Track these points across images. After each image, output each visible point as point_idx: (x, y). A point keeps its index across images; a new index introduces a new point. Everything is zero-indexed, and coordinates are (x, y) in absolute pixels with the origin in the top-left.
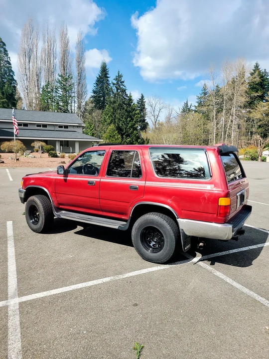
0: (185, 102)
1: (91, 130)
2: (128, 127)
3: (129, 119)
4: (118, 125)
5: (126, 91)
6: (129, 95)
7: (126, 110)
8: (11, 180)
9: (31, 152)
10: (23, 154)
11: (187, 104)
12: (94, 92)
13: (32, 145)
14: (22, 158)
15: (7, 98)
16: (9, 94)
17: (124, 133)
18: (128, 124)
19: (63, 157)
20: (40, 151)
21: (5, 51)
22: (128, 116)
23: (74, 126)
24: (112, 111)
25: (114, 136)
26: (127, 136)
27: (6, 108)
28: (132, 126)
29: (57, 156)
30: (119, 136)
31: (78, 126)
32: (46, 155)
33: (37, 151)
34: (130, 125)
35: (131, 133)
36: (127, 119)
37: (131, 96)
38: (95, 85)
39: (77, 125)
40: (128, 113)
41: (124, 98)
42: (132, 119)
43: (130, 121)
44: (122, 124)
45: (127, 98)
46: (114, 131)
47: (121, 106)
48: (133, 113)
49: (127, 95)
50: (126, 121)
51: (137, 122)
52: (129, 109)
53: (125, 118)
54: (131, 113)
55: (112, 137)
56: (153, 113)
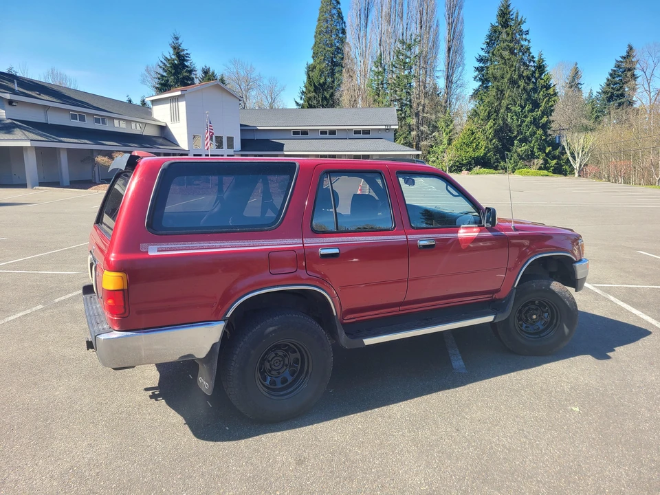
5: (531, 50)
6: (536, 59)
12: (481, 60)
15: (315, 91)
16: (320, 84)
17: (516, 137)
18: (526, 117)
21: (340, 12)
22: (527, 100)
23: (380, 129)
25: (472, 142)
26: (521, 141)
28: (535, 122)
31: (385, 129)
34: (528, 119)
35: (531, 136)
36: (523, 108)
37: (541, 60)
38: (484, 46)
40: (528, 94)
41: (525, 64)
42: (536, 105)
43: (531, 111)
44: (512, 118)
45: (532, 64)
46: (473, 134)
47: (513, 83)
48: (542, 93)
49: (533, 57)
50: (521, 112)
51: (548, 112)
52: (531, 86)
53: (521, 106)
54: (536, 96)
55: (467, 145)
56: (646, 86)
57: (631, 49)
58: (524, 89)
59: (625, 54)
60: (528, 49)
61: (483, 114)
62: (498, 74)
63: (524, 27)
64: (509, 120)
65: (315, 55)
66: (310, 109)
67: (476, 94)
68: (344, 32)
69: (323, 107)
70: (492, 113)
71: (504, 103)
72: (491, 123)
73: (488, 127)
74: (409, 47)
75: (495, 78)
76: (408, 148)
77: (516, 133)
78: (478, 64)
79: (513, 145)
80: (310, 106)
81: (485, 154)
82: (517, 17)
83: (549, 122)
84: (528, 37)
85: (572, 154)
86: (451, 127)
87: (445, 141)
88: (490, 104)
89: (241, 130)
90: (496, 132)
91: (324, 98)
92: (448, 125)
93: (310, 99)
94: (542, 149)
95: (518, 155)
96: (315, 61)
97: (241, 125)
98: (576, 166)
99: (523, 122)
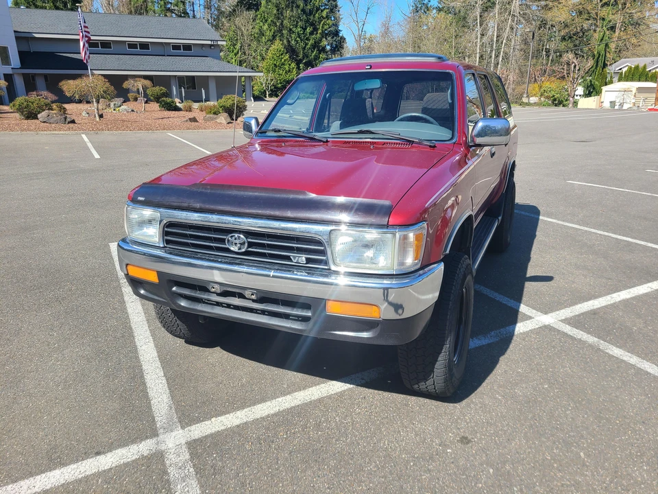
1: (236, 55)
2: (308, 46)
3: (309, 30)
4: (289, 42)
7: (303, 10)
8: (97, 156)
9: (124, 102)
10: (109, 105)
13: (126, 85)
14: (109, 113)
17: (302, 60)
18: (308, 39)
19: (190, 109)
20: (141, 99)
22: (307, 21)
23: (203, 45)
24: (275, 12)
25: (283, 64)
26: (307, 65)
27: (62, 9)
28: (316, 45)
29: (177, 109)
30: (293, 65)
31: (211, 46)
32: (155, 106)
33: (136, 99)
34: (311, 42)
35: (314, 59)
36: (305, 29)
39: (209, 42)
42: (315, 29)
43: (311, 33)
44: (295, 40)
48: (317, 15)
50: (303, 34)
52: (309, 7)
53: (302, 28)
54: (312, 17)
64: (293, 42)
66: (57, 11)
71: (287, 23)
77: (301, 56)
89: (16, 38)
92: (234, 45)
97: (15, 31)
99: (306, 44)
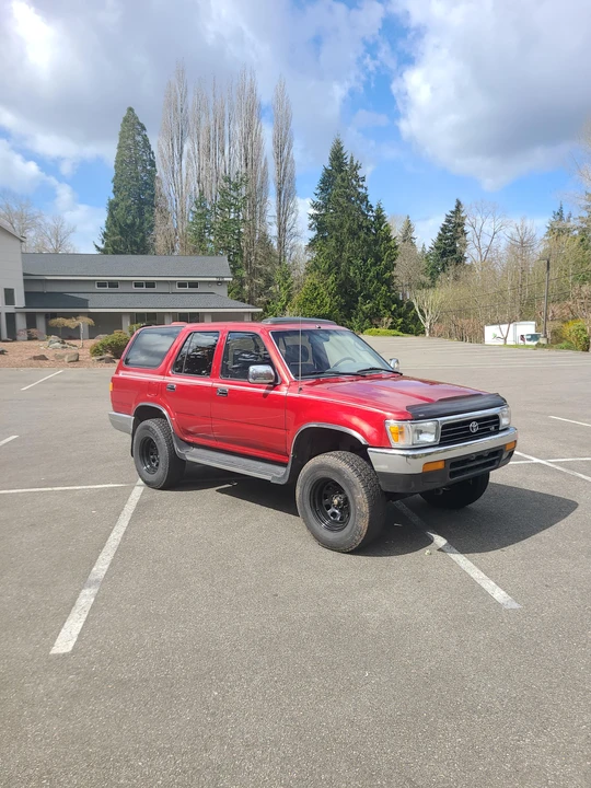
0: (557, 211)
2: (368, 278)
3: (370, 261)
4: (346, 274)
5: (369, 198)
6: (375, 209)
11: (560, 214)
12: (315, 206)
15: (121, 233)
16: (126, 225)
17: (360, 293)
18: (369, 271)
21: (146, 140)
22: (368, 253)
23: (210, 282)
25: (315, 299)
26: (366, 298)
28: (378, 276)
31: (217, 282)
34: (371, 274)
35: (375, 292)
36: (365, 261)
37: (380, 210)
38: (318, 191)
39: (215, 279)
40: (369, 246)
41: (363, 213)
42: (378, 259)
43: (374, 264)
44: (354, 273)
45: (370, 213)
46: (316, 289)
47: (353, 234)
48: (383, 245)
49: (371, 206)
50: (364, 265)
51: (390, 266)
52: (372, 237)
53: (363, 259)
54: (377, 248)
55: (311, 302)
56: (476, 242)
57: (459, 205)
58: (365, 241)
59: (454, 209)
60: (366, 197)
61: (324, 267)
62: (336, 223)
63: (360, 173)
64: (351, 274)
65: (117, 190)
66: (117, 256)
67: (313, 243)
68: (153, 164)
69: (133, 253)
70: (334, 267)
71: (346, 255)
72: (332, 278)
73: (330, 281)
74: (236, 187)
75: (333, 227)
76: (243, 305)
77: (359, 288)
78: (313, 211)
79: (357, 302)
80: (116, 252)
81: (331, 312)
82: (352, 161)
83: (392, 277)
84: (365, 184)
85: (421, 311)
86: (289, 281)
87: (284, 298)
88: (329, 256)
89: (25, 280)
90: (340, 286)
91: (135, 243)
92: (286, 279)
93: (114, 242)
94: (387, 307)
95: (363, 313)
96: (117, 196)
97: (25, 274)
98: (427, 325)
99: (366, 276)
